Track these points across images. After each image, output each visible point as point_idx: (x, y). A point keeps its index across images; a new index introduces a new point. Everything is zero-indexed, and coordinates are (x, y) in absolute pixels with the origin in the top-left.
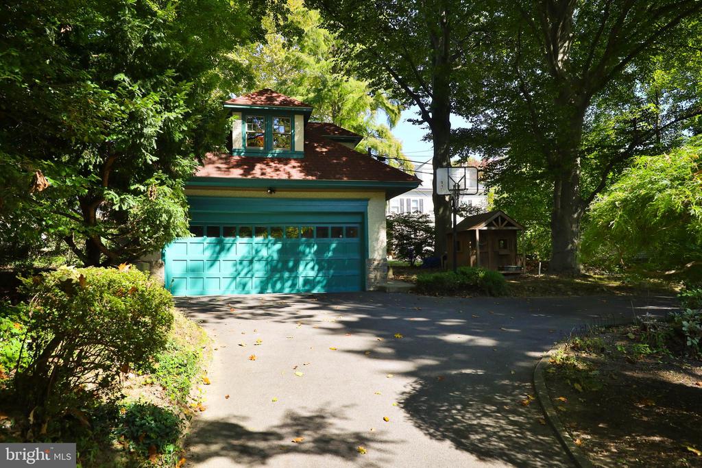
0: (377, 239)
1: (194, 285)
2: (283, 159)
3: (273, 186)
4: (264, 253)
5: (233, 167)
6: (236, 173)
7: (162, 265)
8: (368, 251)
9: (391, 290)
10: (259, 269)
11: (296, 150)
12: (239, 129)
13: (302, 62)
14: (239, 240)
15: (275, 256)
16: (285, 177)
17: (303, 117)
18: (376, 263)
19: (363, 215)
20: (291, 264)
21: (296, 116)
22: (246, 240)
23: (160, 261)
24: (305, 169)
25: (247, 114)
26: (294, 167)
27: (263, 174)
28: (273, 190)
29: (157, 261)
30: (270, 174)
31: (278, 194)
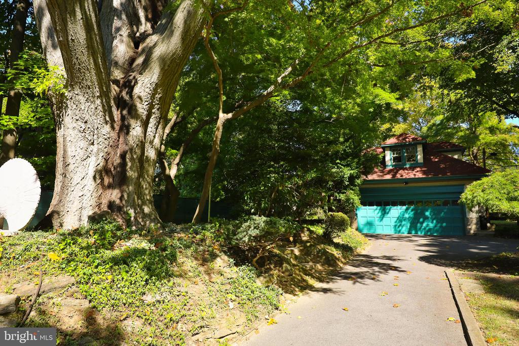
2: (412, 168)
3: (407, 181)
5: (386, 175)
6: (388, 177)
7: (356, 219)
8: (466, 213)
11: (419, 162)
12: (389, 156)
16: (413, 176)
17: (421, 145)
18: (471, 220)
21: (418, 146)
23: (355, 217)
24: (424, 173)
25: (392, 148)
26: (418, 171)
27: (402, 176)
28: (406, 183)
30: (405, 176)
31: (409, 185)
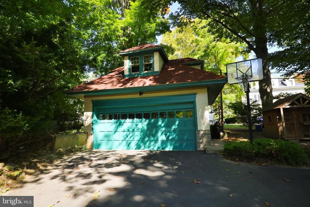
0: (202, 117)
1: (107, 144)
2: (147, 77)
4: (140, 126)
5: (120, 83)
7: (92, 134)
8: (197, 125)
9: (209, 152)
10: (138, 135)
11: (155, 71)
12: (127, 65)
13: (198, 41)
14: (128, 120)
15: (145, 128)
17: (158, 53)
18: (202, 132)
19: (194, 103)
20: (154, 132)
21: (155, 53)
22: (131, 120)
23: (91, 132)
25: (131, 57)
26: (150, 80)
28: (141, 93)
29: (90, 132)
31: (144, 95)
